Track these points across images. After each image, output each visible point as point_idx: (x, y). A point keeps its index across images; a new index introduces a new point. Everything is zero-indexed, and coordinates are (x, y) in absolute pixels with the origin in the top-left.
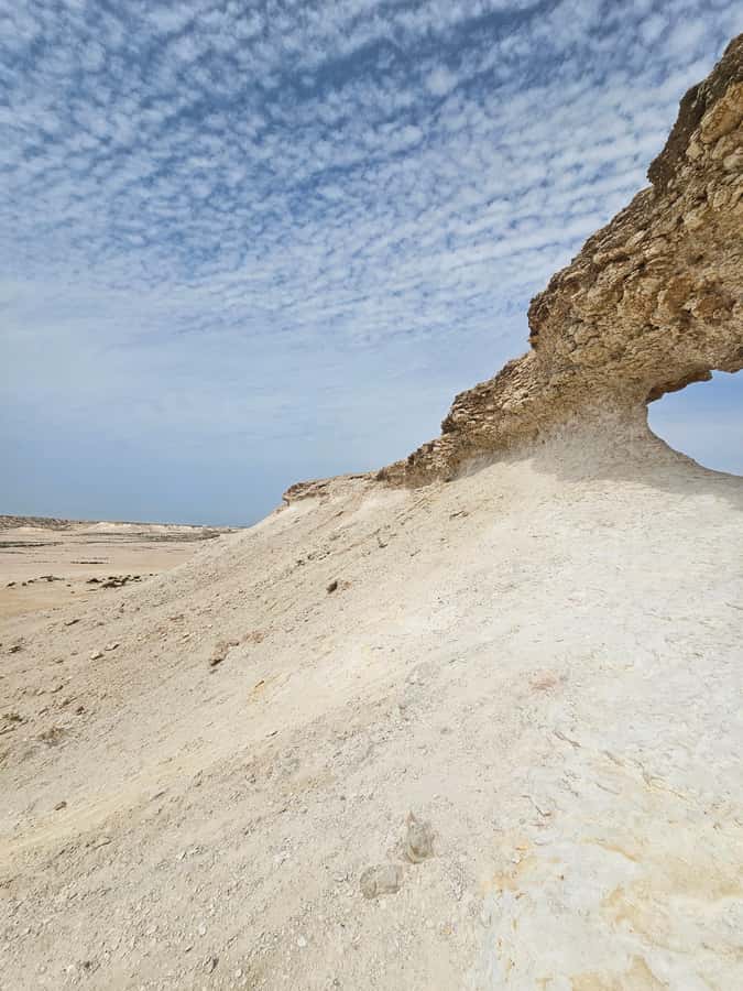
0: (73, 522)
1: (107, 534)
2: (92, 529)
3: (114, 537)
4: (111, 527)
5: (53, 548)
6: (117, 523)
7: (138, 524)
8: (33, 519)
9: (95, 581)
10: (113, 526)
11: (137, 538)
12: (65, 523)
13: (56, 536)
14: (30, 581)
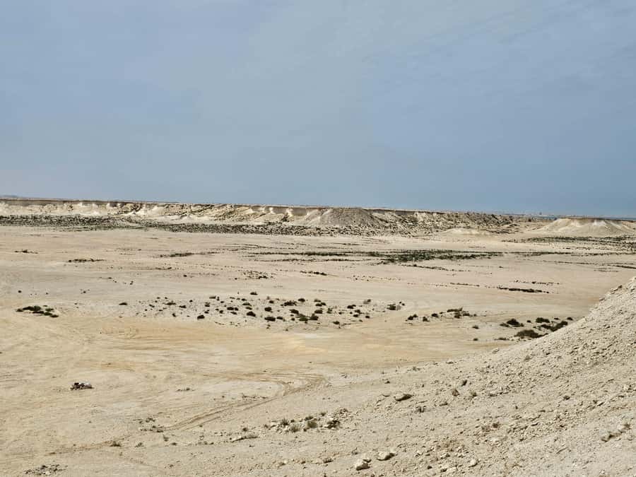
0: (520, 218)
1: (567, 239)
2: (544, 231)
3: (576, 244)
4: (575, 228)
5: (485, 262)
6: (583, 220)
7: (617, 221)
8: (468, 214)
9: (514, 323)
10: (576, 225)
11: (611, 248)
12: (508, 220)
13: (494, 243)
14: (434, 315)
